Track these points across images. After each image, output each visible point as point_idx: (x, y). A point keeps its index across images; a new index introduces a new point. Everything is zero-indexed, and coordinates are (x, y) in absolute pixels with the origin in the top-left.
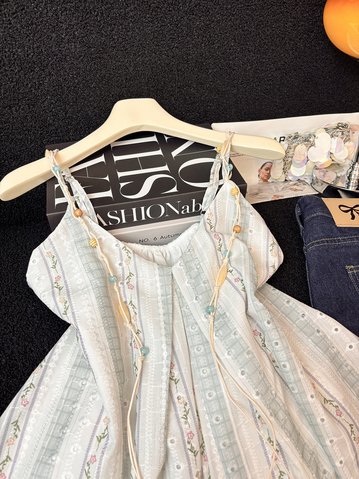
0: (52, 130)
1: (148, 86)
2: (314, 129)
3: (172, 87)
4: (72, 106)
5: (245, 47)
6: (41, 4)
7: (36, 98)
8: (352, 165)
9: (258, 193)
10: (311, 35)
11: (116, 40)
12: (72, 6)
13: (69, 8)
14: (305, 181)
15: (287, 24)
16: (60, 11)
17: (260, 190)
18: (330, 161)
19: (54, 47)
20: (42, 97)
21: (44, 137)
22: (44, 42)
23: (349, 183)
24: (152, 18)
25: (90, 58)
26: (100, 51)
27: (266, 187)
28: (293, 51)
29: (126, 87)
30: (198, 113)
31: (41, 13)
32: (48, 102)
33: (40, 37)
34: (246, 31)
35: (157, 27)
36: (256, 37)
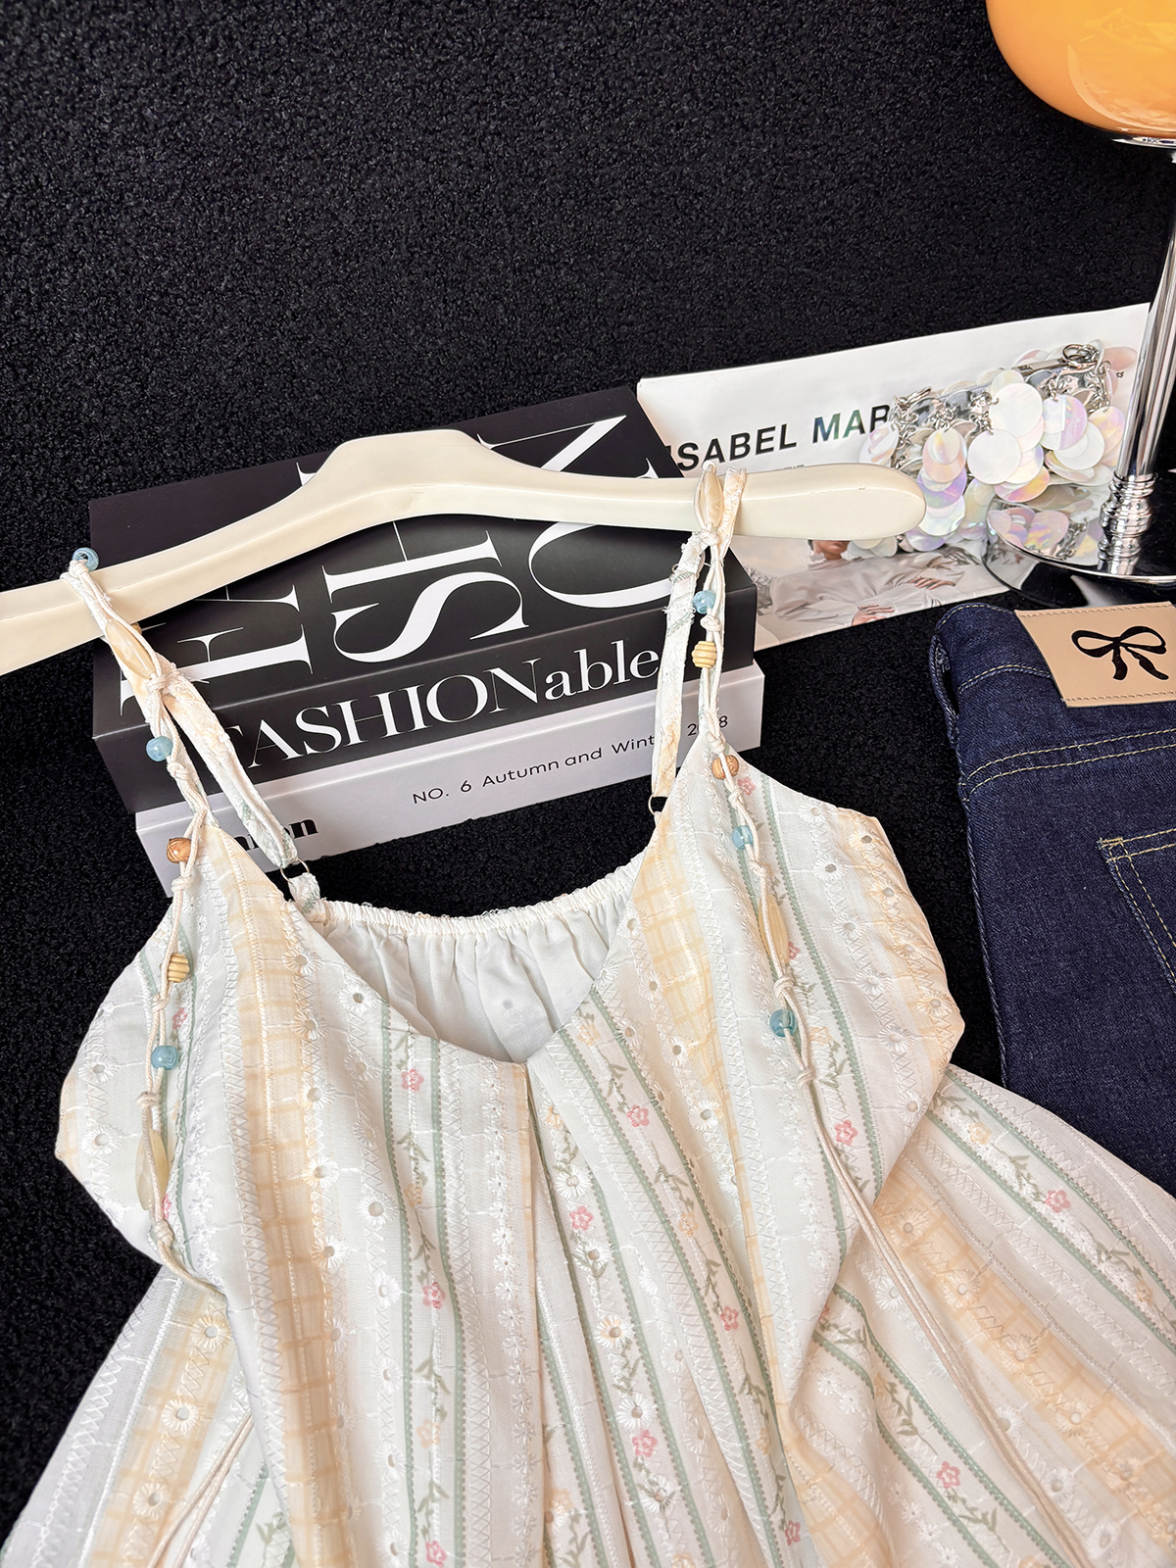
0: (101, 445)
1: (411, 272)
2: (984, 373)
3: (493, 270)
4: (160, 358)
5: (730, 116)
6: (18, 22)
7: (35, 341)
8: (1114, 488)
9: (809, 601)
10: (952, 57)
11: (287, 125)
12: (123, 21)
13: (116, 30)
14: (962, 551)
15: (866, 24)
16: (84, 41)
17: (815, 593)
18: (1045, 478)
19: (77, 165)
20: (54, 335)
21: (78, 470)
22: (42, 151)
23: (1110, 548)
24: (401, 42)
25: (206, 191)
26: (236, 165)
27: (835, 580)
28: (894, 114)
29: (336, 282)
30: (591, 350)
31: (22, 53)
32: (77, 352)
33: (28, 137)
34: (728, 58)
35: (421, 70)
36: (766, 78)
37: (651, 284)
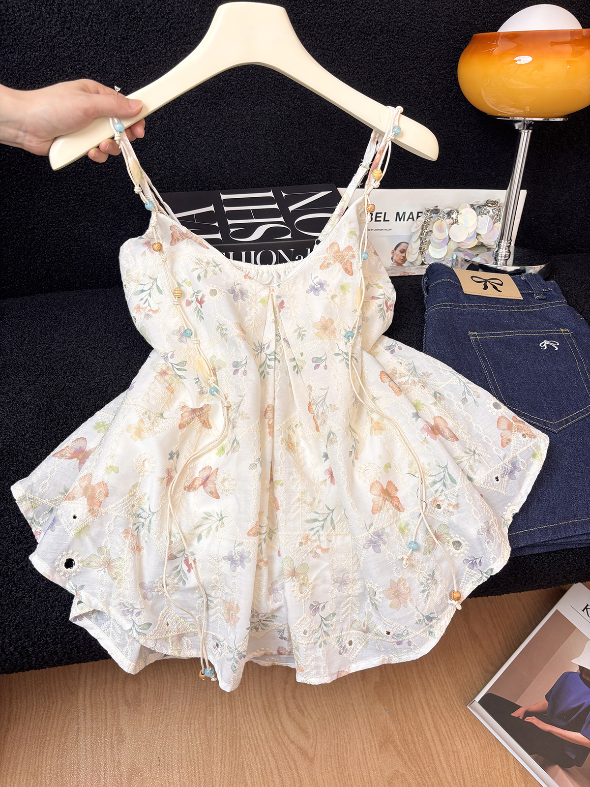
2: (458, 206)
11: (234, 86)
15: (421, 81)
18: (476, 242)
26: (217, 96)
31: (160, 52)
36: (387, 93)
37: (343, 155)
